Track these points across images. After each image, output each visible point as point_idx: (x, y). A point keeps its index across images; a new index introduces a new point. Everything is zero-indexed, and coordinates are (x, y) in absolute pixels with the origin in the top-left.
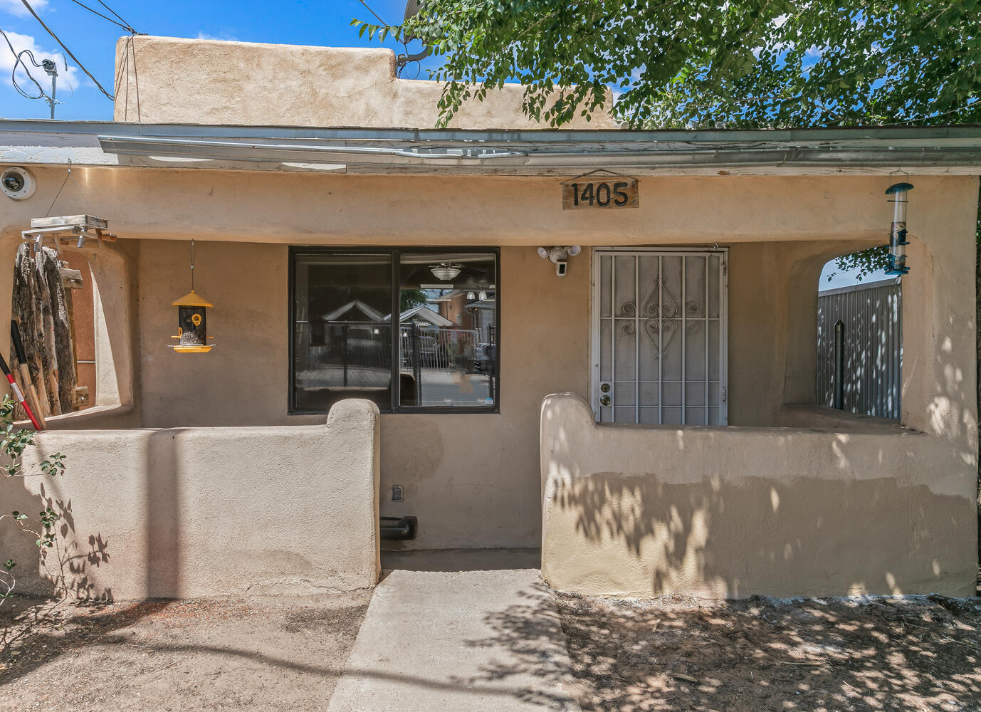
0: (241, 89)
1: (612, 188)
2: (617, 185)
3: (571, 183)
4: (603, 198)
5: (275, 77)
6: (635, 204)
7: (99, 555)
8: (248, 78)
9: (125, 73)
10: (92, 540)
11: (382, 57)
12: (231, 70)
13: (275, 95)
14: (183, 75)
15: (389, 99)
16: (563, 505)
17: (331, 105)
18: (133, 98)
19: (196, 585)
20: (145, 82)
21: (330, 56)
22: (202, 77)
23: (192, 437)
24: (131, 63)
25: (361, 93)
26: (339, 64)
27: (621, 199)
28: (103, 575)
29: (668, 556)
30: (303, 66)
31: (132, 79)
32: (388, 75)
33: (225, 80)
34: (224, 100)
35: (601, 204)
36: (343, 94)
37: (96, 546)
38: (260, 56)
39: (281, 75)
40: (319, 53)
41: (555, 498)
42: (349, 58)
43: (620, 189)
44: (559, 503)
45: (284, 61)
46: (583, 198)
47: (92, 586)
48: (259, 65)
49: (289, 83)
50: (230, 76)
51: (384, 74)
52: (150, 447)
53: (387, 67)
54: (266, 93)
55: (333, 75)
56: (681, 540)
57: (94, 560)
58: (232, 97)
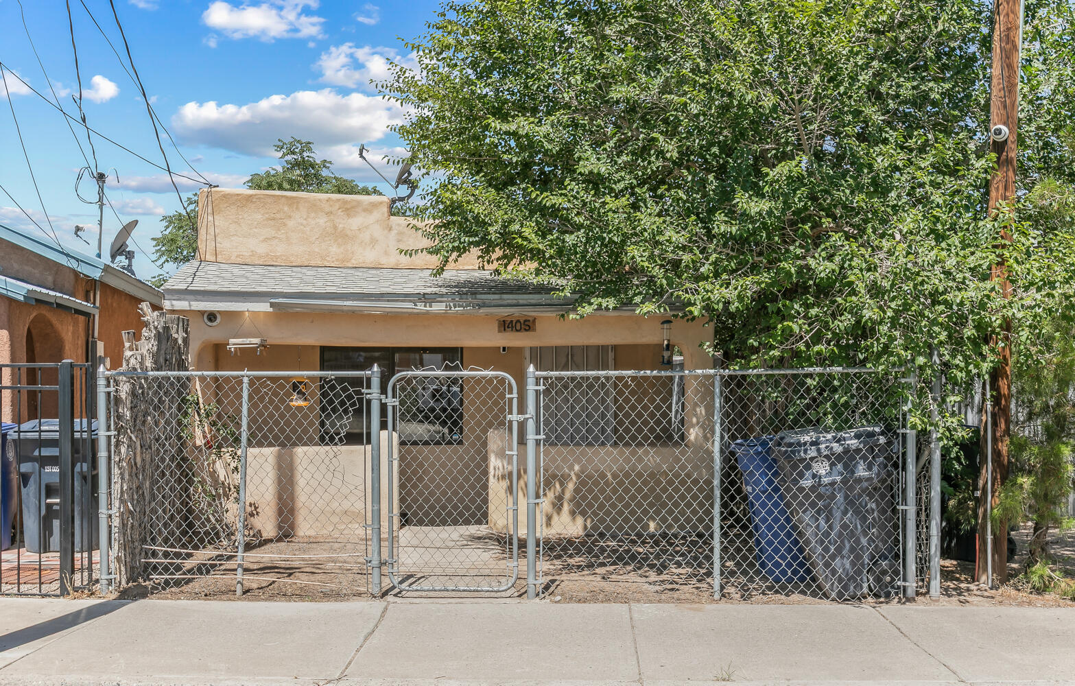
0: (285, 225)
1: (522, 322)
2: (525, 321)
3: (502, 320)
4: (518, 328)
5: (308, 217)
6: (534, 330)
7: (255, 512)
8: (290, 217)
9: (206, 215)
10: (251, 505)
11: (381, 203)
12: (278, 212)
13: (308, 229)
14: (246, 215)
15: (386, 231)
16: (498, 479)
17: (347, 236)
18: (211, 230)
19: (305, 527)
20: (220, 221)
21: (345, 202)
22: (258, 216)
23: (300, 451)
24: (210, 208)
25: (367, 227)
26: (352, 207)
27: (527, 328)
28: (257, 522)
29: (554, 505)
30: (328, 209)
31: (210, 218)
32: (386, 215)
33: (274, 219)
34: (273, 232)
35: (517, 330)
36: (354, 227)
37: (253, 508)
38: (298, 203)
39: (313, 215)
40: (339, 200)
41: (494, 476)
42: (359, 203)
43: (526, 323)
44: (496, 478)
45: (315, 206)
46: (508, 327)
47: (251, 529)
48: (297, 208)
49: (318, 220)
50: (278, 216)
51: (383, 214)
52: (280, 458)
53: (385, 210)
54: (302, 227)
55: (348, 215)
56: (560, 498)
57: (252, 515)
58: (279, 230)
